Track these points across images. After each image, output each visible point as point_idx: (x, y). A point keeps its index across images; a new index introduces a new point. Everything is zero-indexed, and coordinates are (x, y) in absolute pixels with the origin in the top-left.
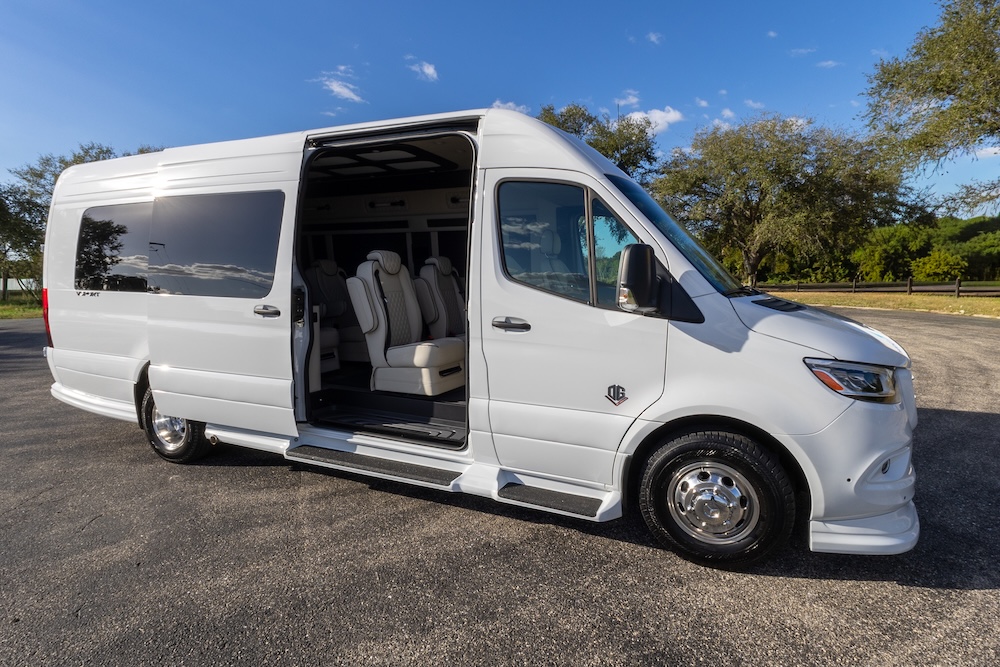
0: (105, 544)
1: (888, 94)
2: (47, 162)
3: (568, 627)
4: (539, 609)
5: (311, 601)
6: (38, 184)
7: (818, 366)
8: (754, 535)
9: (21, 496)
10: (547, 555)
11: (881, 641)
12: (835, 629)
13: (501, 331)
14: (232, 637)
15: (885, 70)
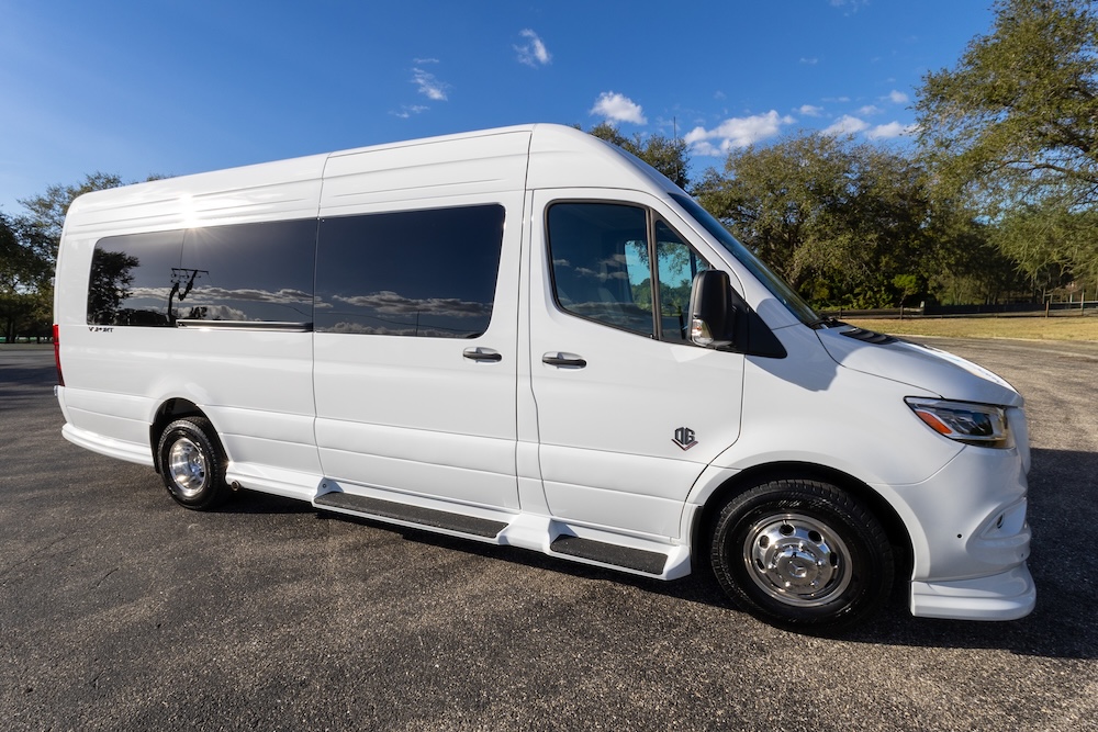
0: (122, 603)
1: (938, 107)
2: (55, 192)
3: (641, 703)
4: (606, 682)
5: (350, 671)
6: (47, 215)
7: (921, 406)
8: (845, 597)
9: (33, 547)
10: (607, 617)
11: (1006, 723)
12: (950, 709)
13: (553, 368)
14: (266, 712)
15: (933, 82)
